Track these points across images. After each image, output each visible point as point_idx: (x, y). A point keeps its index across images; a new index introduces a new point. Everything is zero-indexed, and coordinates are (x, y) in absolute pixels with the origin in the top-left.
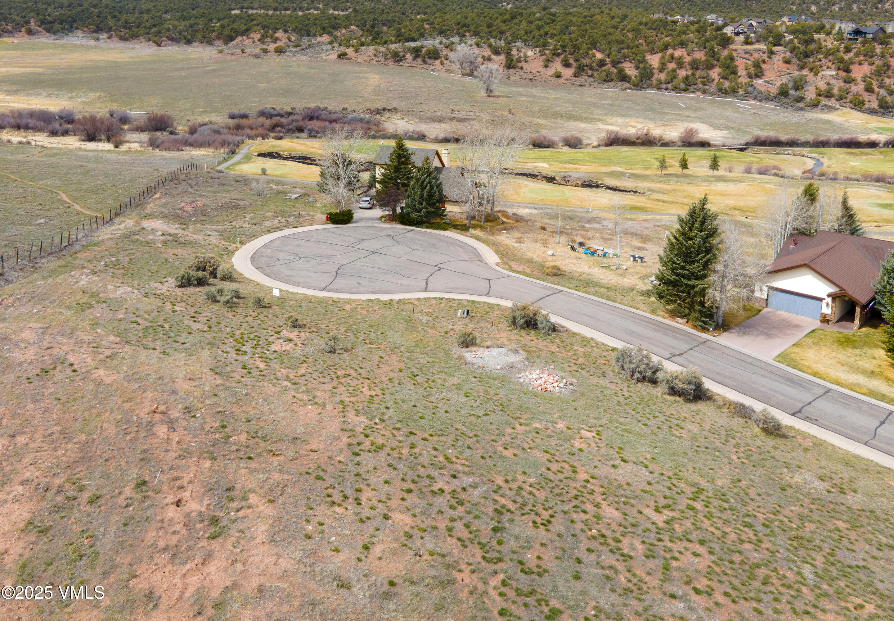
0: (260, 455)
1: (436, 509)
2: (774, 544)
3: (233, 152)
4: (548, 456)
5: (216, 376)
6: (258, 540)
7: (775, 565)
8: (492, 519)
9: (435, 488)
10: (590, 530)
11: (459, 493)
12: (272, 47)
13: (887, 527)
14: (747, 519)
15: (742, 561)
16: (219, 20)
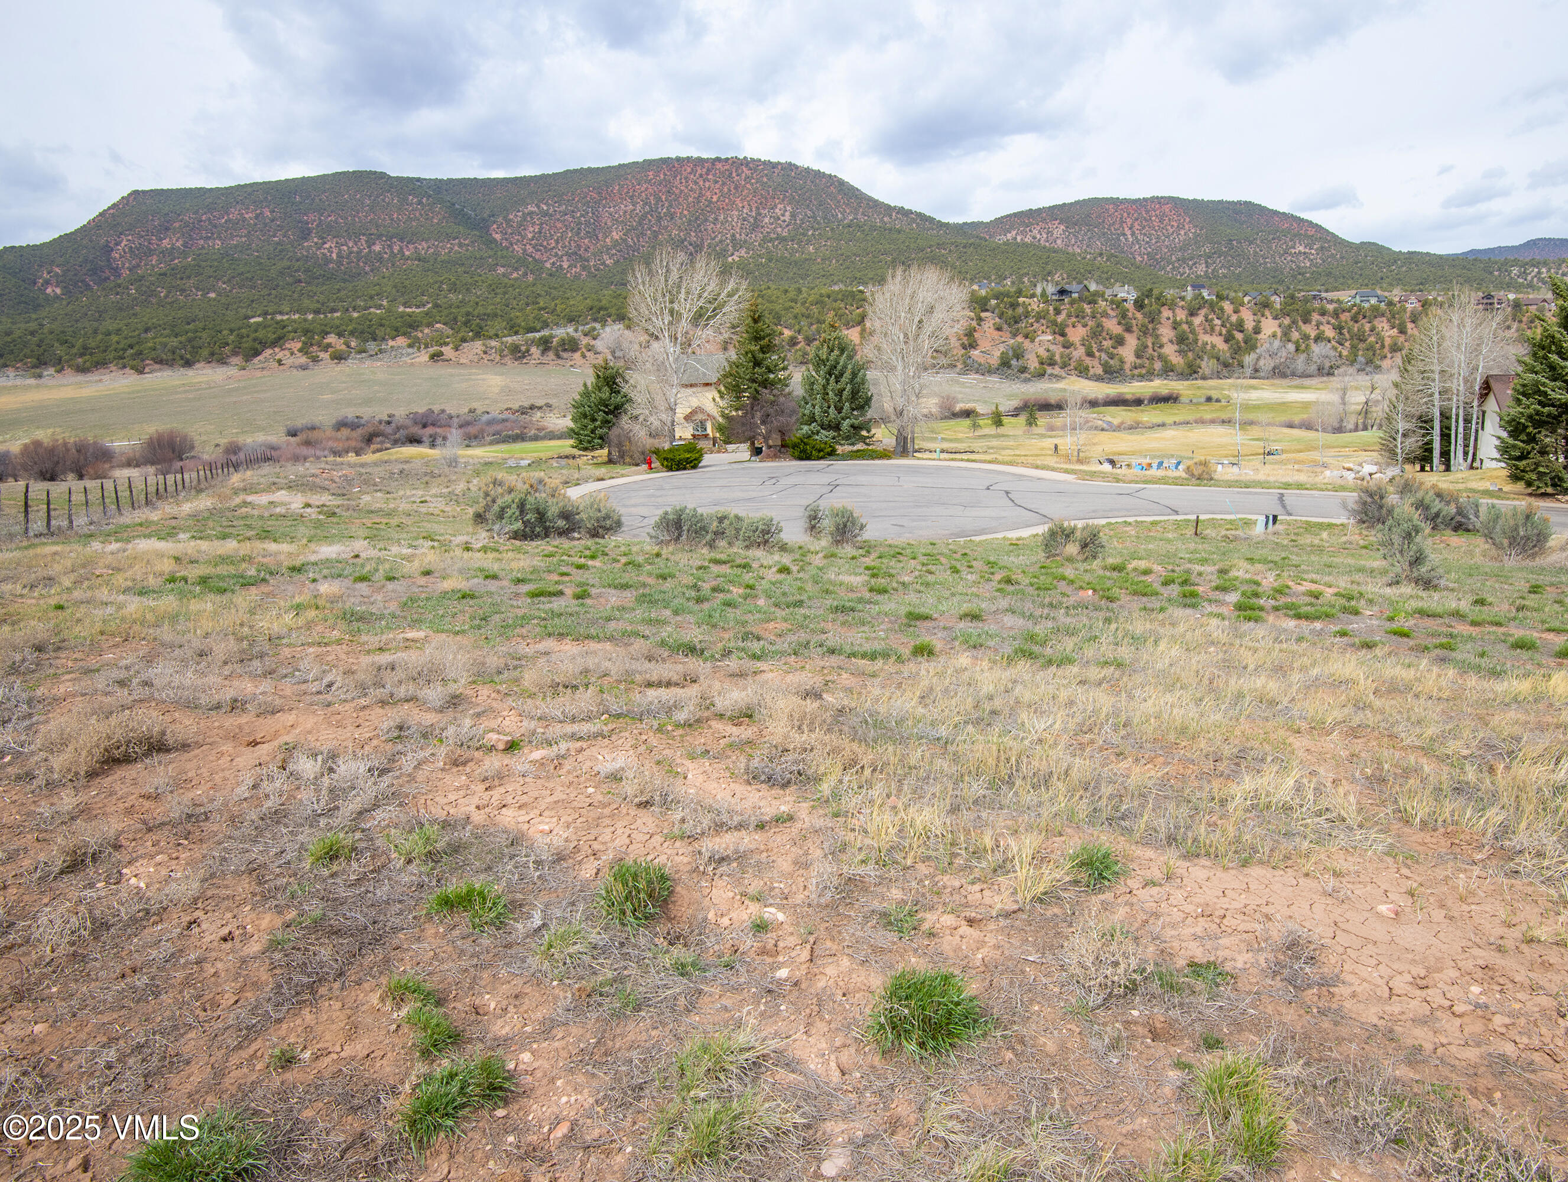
16: (231, 331)
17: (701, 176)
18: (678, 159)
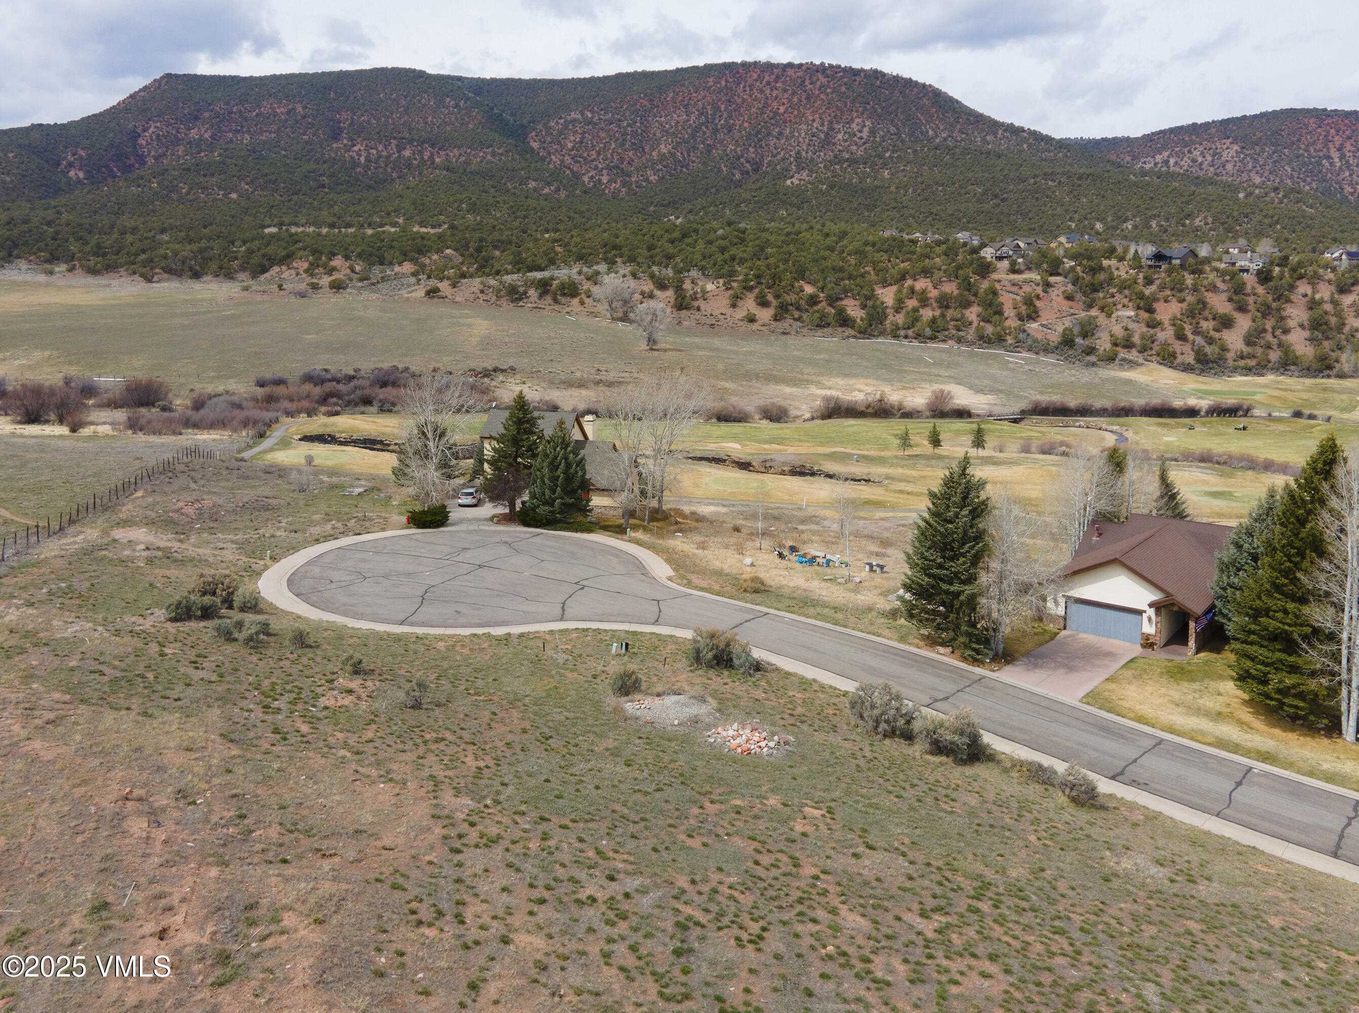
0: (300, 857)
1: (584, 927)
2: (1099, 956)
3: (262, 435)
4: (755, 844)
5: (230, 745)
6: (296, 983)
7: (1103, 986)
8: (672, 938)
9: (583, 895)
10: (825, 947)
11: (618, 902)
12: (325, 280)
13: (1259, 927)
14: (1057, 923)
15: (1055, 981)
16: (244, 242)
17: (768, 83)
18: (744, 64)
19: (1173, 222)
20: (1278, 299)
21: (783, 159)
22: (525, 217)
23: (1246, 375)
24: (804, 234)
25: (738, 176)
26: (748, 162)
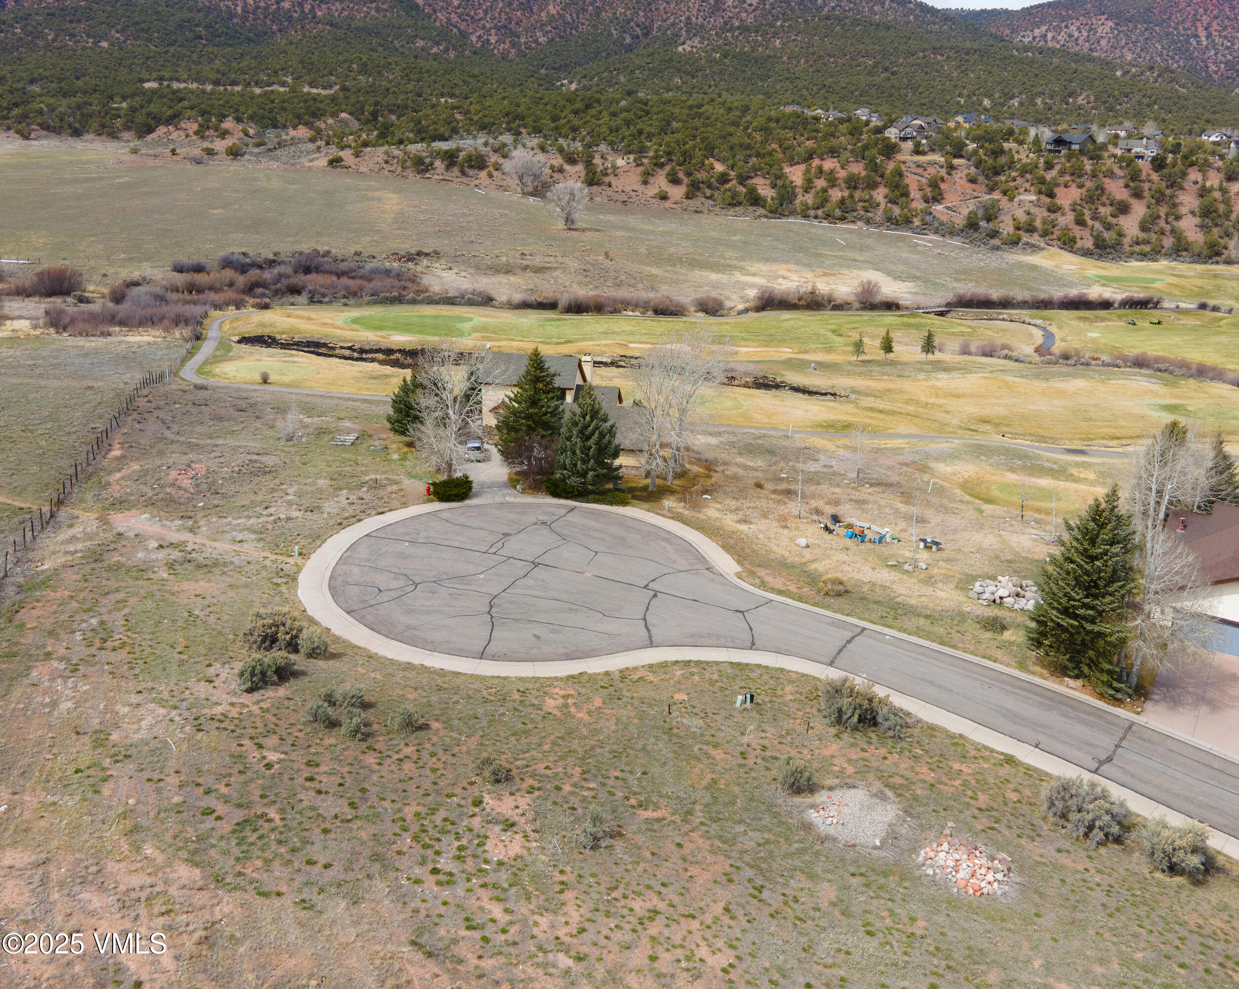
3: (198, 337)
12: (220, 145)
16: (124, 98)
19: (1058, 99)
20: (1172, 186)
21: (673, 24)
22: (418, 80)
23: (1142, 261)
24: (706, 107)
25: (628, 40)
26: (638, 26)
